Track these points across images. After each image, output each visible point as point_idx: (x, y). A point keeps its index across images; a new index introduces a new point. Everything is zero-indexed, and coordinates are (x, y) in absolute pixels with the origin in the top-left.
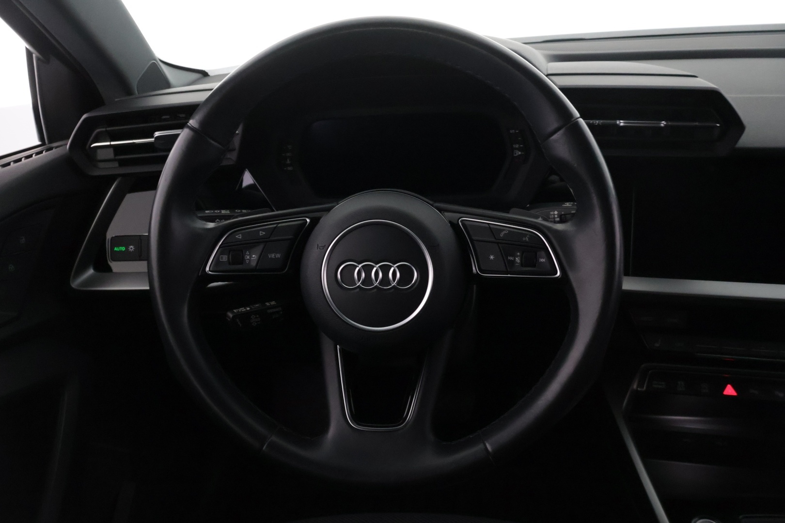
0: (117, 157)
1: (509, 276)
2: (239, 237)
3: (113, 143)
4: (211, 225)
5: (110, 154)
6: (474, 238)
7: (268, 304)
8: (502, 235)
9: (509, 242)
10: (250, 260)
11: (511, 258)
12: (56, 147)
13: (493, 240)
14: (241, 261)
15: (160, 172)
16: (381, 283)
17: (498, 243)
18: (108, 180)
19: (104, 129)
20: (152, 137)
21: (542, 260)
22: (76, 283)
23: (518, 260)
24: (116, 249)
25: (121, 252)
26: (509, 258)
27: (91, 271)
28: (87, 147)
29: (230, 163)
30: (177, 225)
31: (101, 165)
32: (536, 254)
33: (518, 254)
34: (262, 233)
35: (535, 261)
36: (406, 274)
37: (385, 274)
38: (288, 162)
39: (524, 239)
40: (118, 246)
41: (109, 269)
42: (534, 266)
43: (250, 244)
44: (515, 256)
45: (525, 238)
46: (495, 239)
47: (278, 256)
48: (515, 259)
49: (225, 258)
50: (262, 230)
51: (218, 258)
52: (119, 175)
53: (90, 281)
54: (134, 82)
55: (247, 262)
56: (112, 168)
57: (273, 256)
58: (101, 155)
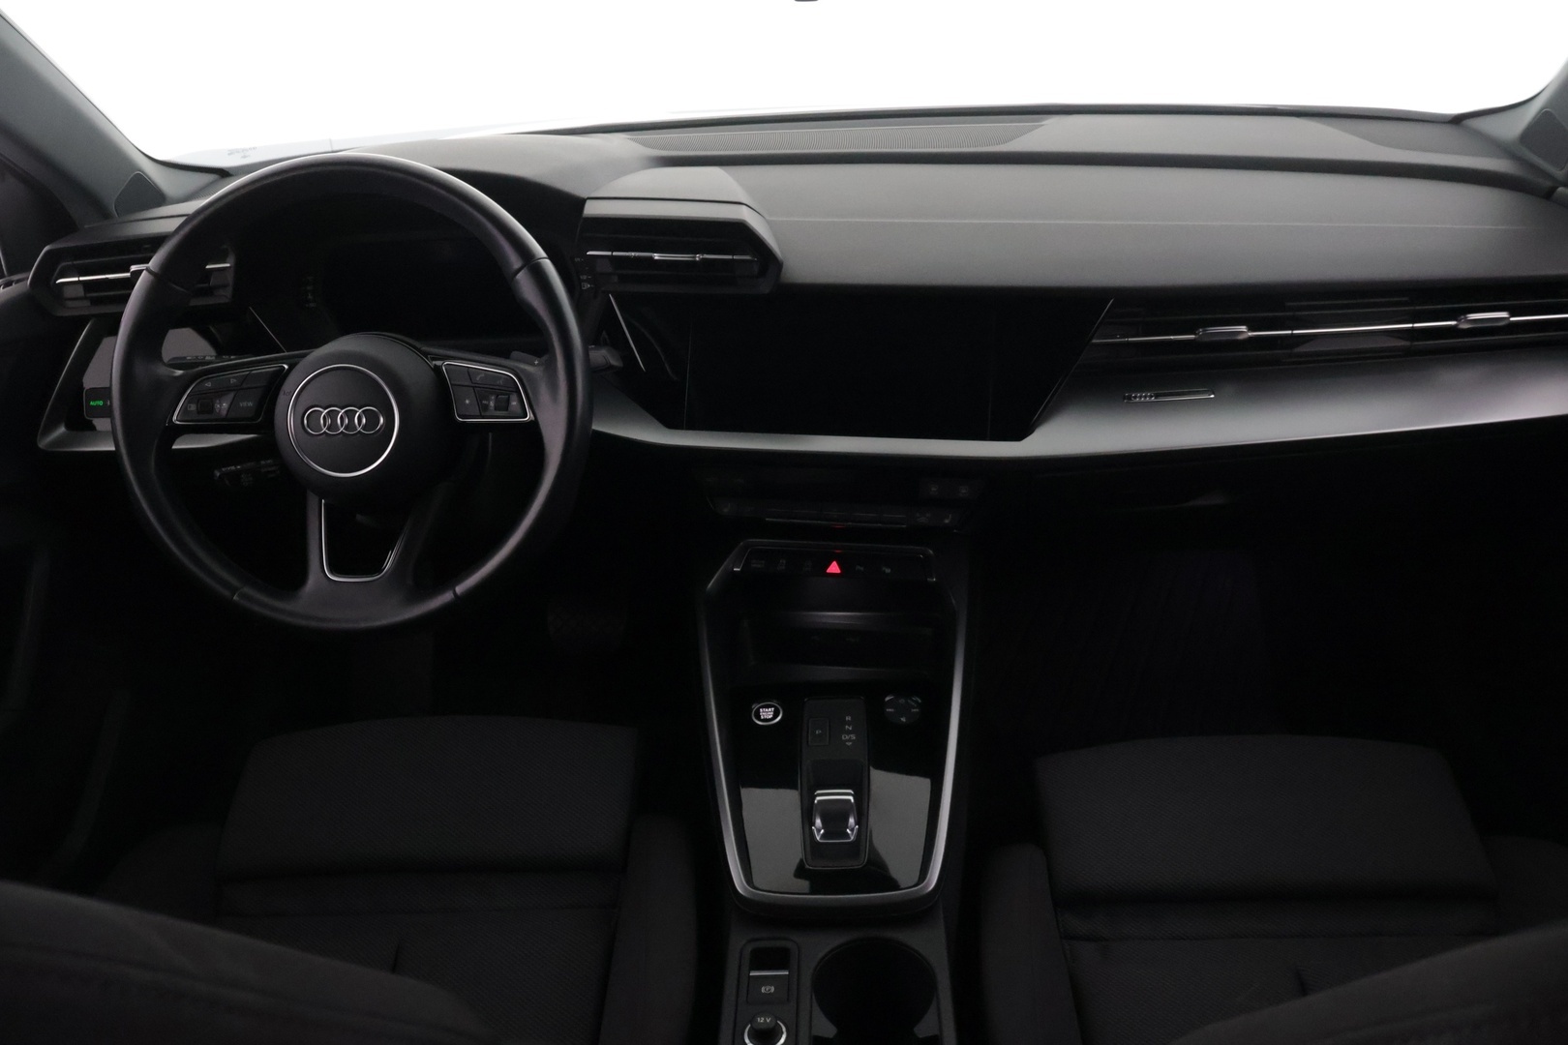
0: (88, 295)
1: (483, 420)
2: (208, 385)
3: (81, 279)
4: (179, 372)
5: (80, 292)
6: (456, 381)
7: (263, 462)
8: (478, 379)
10: (220, 409)
11: (485, 402)
12: (18, 281)
13: (471, 384)
14: (211, 410)
15: (122, 313)
17: (473, 387)
18: (79, 322)
19: (70, 263)
20: (128, 271)
21: (515, 403)
22: (45, 442)
23: (492, 404)
24: (92, 403)
25: (98, 406)
27: (62, 429)
28: (52, 281)
29: (222, 301)
30: (140, 369)
31: (70, 304)
32: (510, 397)
33: (493, 398)
34: (233, 381)
35: (509, 404)
36: (372, 419)
37: (351, 420)
38: (310, 297)
39: (500, 382)
40: (94, 400)
41: (92, 428)
42: (506, 410)
43: (220, 393)
44: (489, 400)
46: (472, 381)
47: (250, 404)
48: (489, 403)
49: (193, 407)
50: (234, 377)
51: (186, 408)
52: (94, 316)
53: (59, 442)
54: (111, 202)
55: (217, 411)
56: (82, 308)
57: (245, 404)
58: (68, 293)
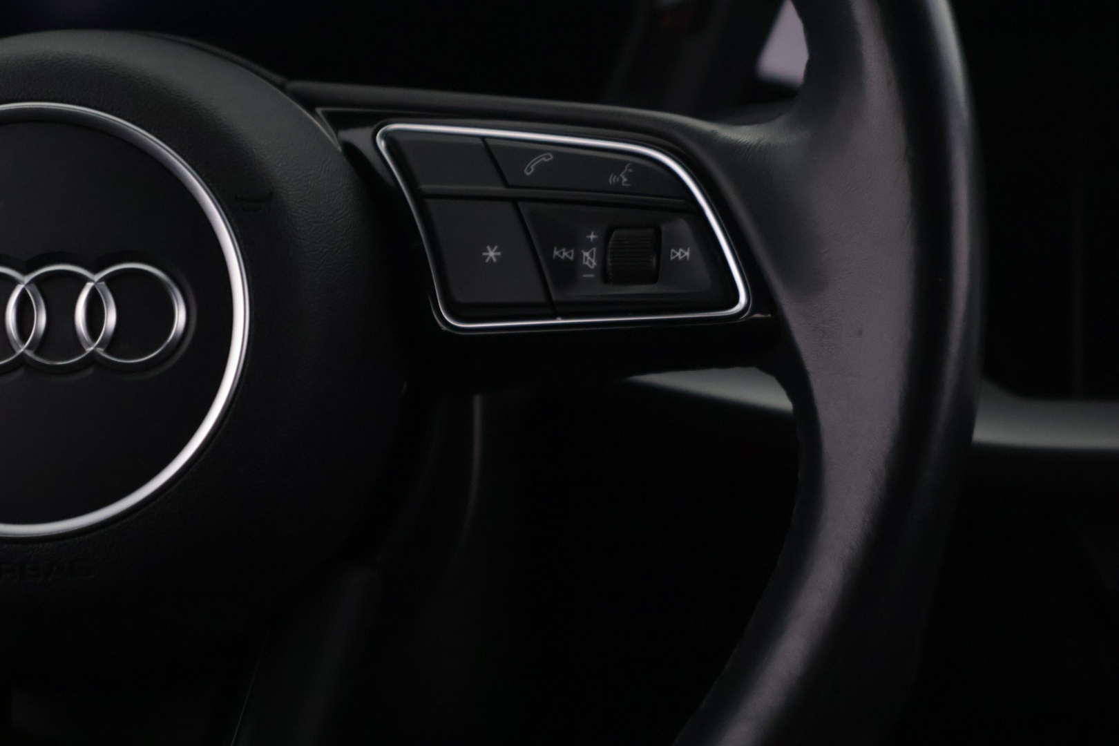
1: (559, 321)
6: (425, 187)
8: (530, 170)
9: (556, 194)
11: (565, 253)
13: (498, 189)
16: (41, 345)
17: (514, 201)
21: (682, 254)
23: (589, 259)
26: (556, 253)
32: (658, 232)
33: (592, 237)
35: (654, 261)
39: (612, 179)
42: (653, 278)
44: (575, 243)
45: (618, 175)
46: (506, 185)
48: (579, 256)
